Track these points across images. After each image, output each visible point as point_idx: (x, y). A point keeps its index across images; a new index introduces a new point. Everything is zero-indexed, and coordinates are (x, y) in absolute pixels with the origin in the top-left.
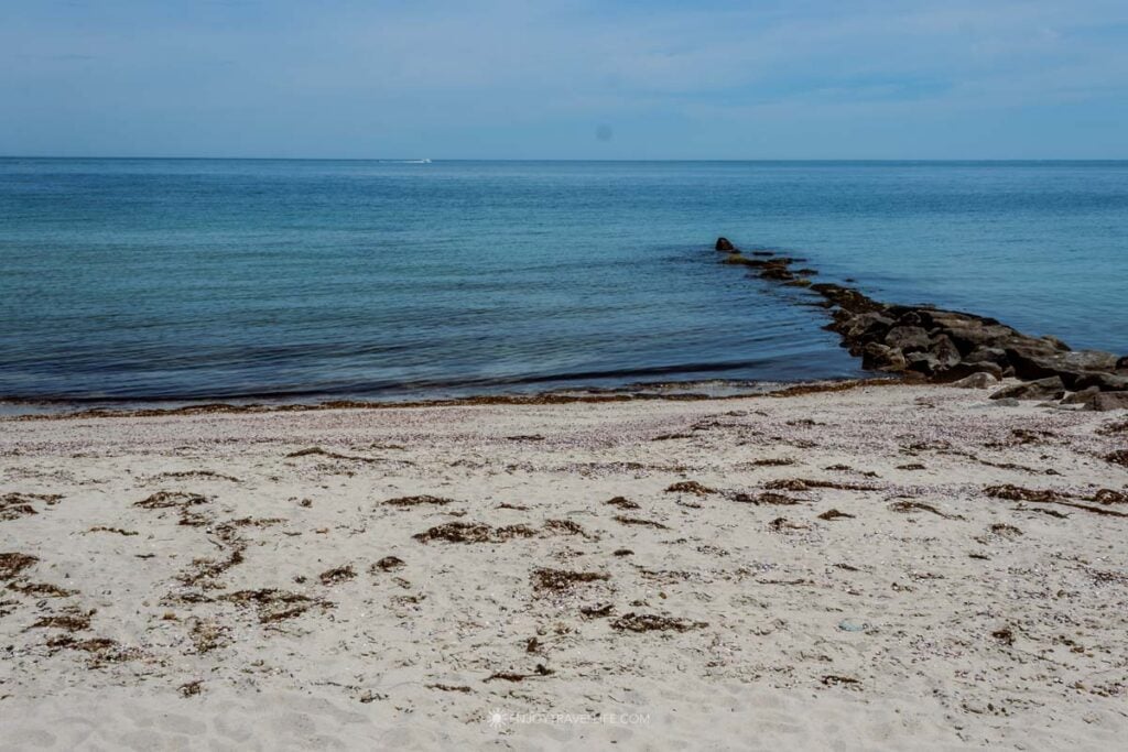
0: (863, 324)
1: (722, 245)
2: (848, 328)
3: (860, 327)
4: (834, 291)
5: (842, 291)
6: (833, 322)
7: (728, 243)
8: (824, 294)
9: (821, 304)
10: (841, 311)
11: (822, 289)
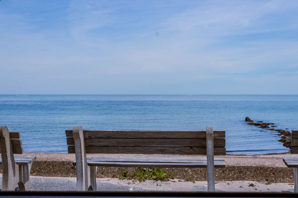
0: (290, 139)
1: (247, 119)
2: (285, 140)
3: (289, 140)
4: (282, 131)
5: (284, 132)
6: (282, 139)
7: (249, 119)
8: (279, 132)
9: (278, 135)
10: (284, 136)
11: (279, 131)
